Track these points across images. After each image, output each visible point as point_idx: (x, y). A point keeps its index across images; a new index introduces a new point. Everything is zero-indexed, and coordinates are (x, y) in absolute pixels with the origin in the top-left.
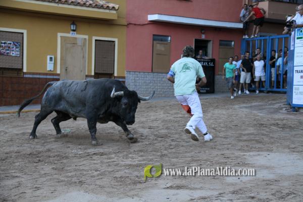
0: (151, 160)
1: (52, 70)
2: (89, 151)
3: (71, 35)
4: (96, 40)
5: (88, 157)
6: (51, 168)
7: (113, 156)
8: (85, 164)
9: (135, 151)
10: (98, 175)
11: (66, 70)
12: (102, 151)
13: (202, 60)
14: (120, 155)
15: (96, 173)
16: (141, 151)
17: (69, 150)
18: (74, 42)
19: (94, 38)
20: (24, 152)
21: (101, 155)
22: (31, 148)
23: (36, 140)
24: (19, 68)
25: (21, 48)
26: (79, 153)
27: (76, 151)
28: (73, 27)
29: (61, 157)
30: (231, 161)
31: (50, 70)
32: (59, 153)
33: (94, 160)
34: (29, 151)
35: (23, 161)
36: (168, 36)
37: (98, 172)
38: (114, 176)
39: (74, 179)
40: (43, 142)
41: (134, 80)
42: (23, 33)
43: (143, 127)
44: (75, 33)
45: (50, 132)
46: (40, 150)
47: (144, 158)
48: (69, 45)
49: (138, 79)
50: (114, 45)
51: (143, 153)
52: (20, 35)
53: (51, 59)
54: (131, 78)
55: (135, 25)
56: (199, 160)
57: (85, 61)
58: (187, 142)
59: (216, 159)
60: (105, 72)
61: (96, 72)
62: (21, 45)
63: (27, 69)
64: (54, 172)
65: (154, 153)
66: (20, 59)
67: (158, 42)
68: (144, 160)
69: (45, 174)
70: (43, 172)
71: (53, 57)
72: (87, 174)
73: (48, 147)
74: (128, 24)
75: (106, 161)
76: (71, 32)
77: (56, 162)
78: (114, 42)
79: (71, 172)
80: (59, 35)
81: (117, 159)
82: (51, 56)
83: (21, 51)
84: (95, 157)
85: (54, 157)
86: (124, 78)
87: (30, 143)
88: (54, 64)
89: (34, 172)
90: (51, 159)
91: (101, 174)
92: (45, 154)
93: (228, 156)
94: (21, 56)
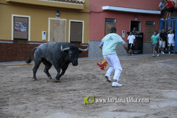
0: (104, 94)
1: (45, 40)
2: (67, 88)
3: (56, 19)
4: (71, 22)
5: (66, 92)
6: (45, 98)
7: (81, 91)
8: (65, 96)
9: (94, 88)
10: (72, 103)
11: (53, 40)
12: (75, 89)
13: (135, 33)
14: (85, 91)
15: (71, 102)
16: (98, 88)
17: (55, 88)
18: (58, 23)
19: (70, 21)
20: (29, 89)
21: (74, 91)
22: (33, 86)
23: (36, 82)
24: (26, 38)
25: (27, 27)
26: (61, 89)
27: (59, 88)
28: (57, 14)
29: (50, 92)
30: (153, 95)
31: (44, 40)
32: (49, 90)
33: (70, 94)
34: (32, 88)
35: (28, 94)
36: (114, 19)
37: (73, 101)
38: (82, 103)
39: (59, 105)
40: (40, 82)
41: (94, 45)
42: (28, 18)
43: (99, 74)
44: (59, 17)
45: (44, 77)
46: (38, 87)
47: (100, 93)
48: (55, 25)
49: (96, 45)
50: (82, 25)
51: (99, 90)
52: (26, 19)
53: (45, 33)
54: (92, 44)
55: (95, 12)
56: (133, 94)
57: (65, 34)
58: (126, 83)
59: (144, 94)
60: (76, 41)
61: (71, 41)
62: (27, 25)
63: (31, 39)
64: (46, 100)
65: (106, 90)
66: (27, 33)
67: (108, 23)
68: (100, 94)
69: (41, 101)
70: (40, 101)
71: (46, 32)
72: (66, 102)
73: (43, 85)
74: (90, 12)
75: (77, 94)
76: (56, 17)
77: (48, 95)
78: (82, 23)
79: (56, 101)
80: (50, 19)
81: (84, 93)
82: (45, 32)
83: (27, 28)
84: (70, 92)
85: (46, 92)
86: (88, 44)
87: (32, 83)
88: (46, 36)
89: (35, 100)
90: (44, 93)
91: (74, 102)
92: (41, 90)
93: (151, 92)
94: (27, 32)
